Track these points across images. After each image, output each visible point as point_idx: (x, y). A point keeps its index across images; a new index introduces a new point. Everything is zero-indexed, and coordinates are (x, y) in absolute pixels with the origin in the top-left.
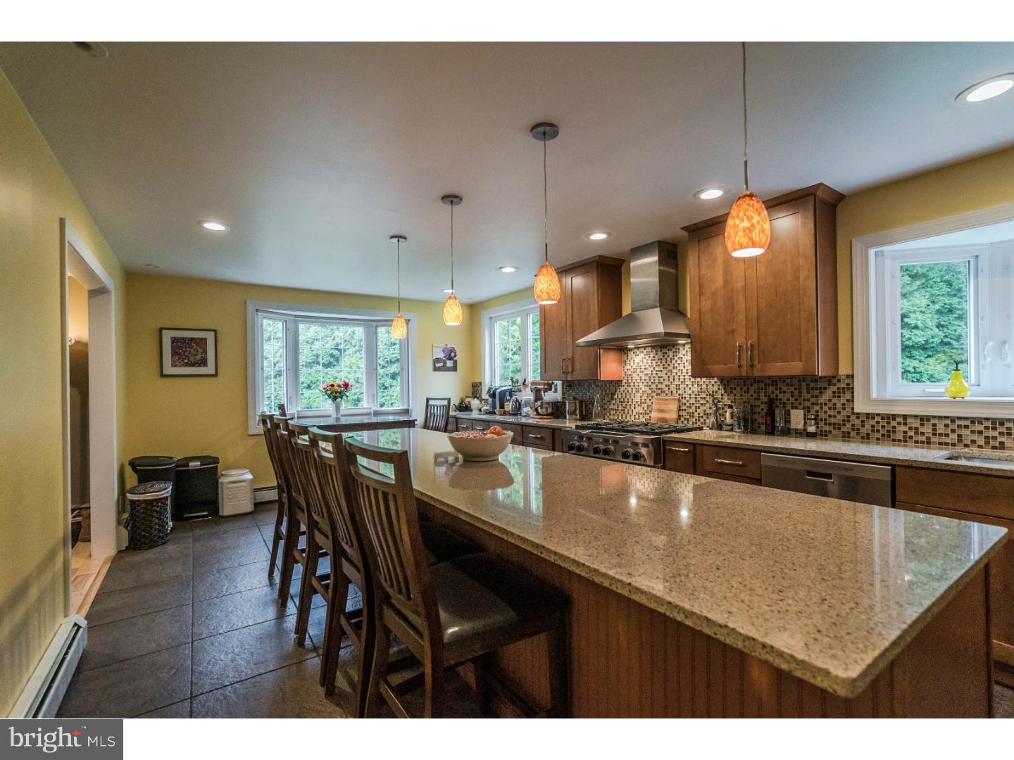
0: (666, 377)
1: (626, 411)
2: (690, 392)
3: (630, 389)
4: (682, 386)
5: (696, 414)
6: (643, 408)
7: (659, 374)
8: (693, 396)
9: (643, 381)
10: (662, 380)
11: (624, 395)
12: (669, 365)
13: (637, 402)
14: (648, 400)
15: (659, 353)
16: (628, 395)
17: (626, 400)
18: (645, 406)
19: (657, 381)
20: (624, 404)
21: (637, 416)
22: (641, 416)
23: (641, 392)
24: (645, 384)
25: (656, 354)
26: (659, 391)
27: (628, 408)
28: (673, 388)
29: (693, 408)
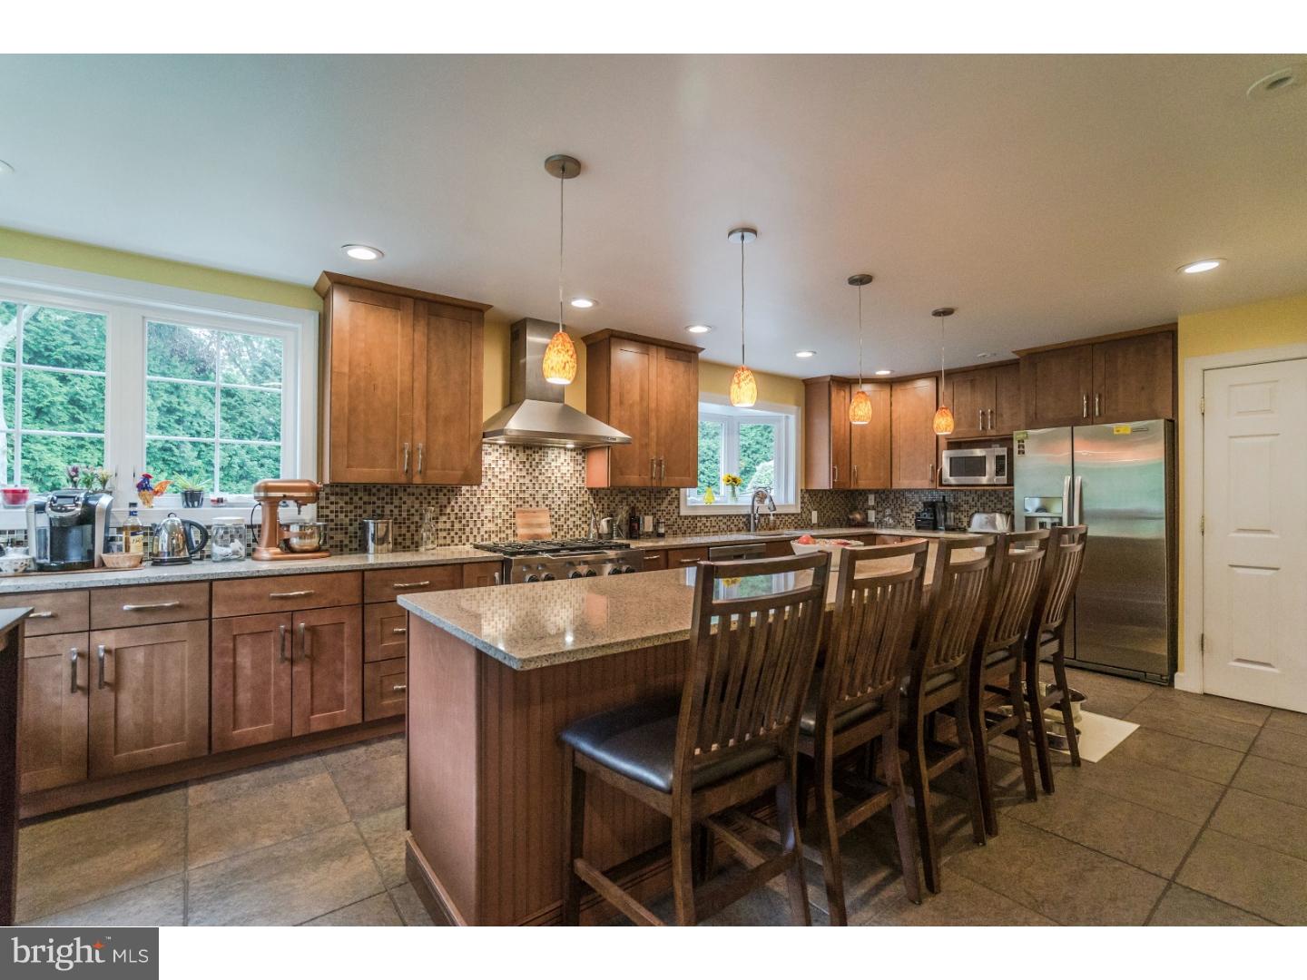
0: (530, 485)
1: (468, 529)
2: (560, 503)
3: (475, 500)
4: (550, 496)
5: (565, 527)
6: (497, 525)
7: (521, 481)
8: (562, 506)
9: (497, 489)
10: (524, 488)
11: (464, 507)
12: (534, 470)
13: (486, 517)
14: (504, 514)
15: (521, 454)
16: (471, 509)
17: (468, 514)
18: (500, 521)
19: (517, 488)
20: (464, 522)
21: (486, 536)
22: (493, 536)
23: (493, 503)
24: (501, 492)
25: (518, 455)
26: (520, 502)
27: (471, 525)
28: (539, 497)
29: (562, 519)
